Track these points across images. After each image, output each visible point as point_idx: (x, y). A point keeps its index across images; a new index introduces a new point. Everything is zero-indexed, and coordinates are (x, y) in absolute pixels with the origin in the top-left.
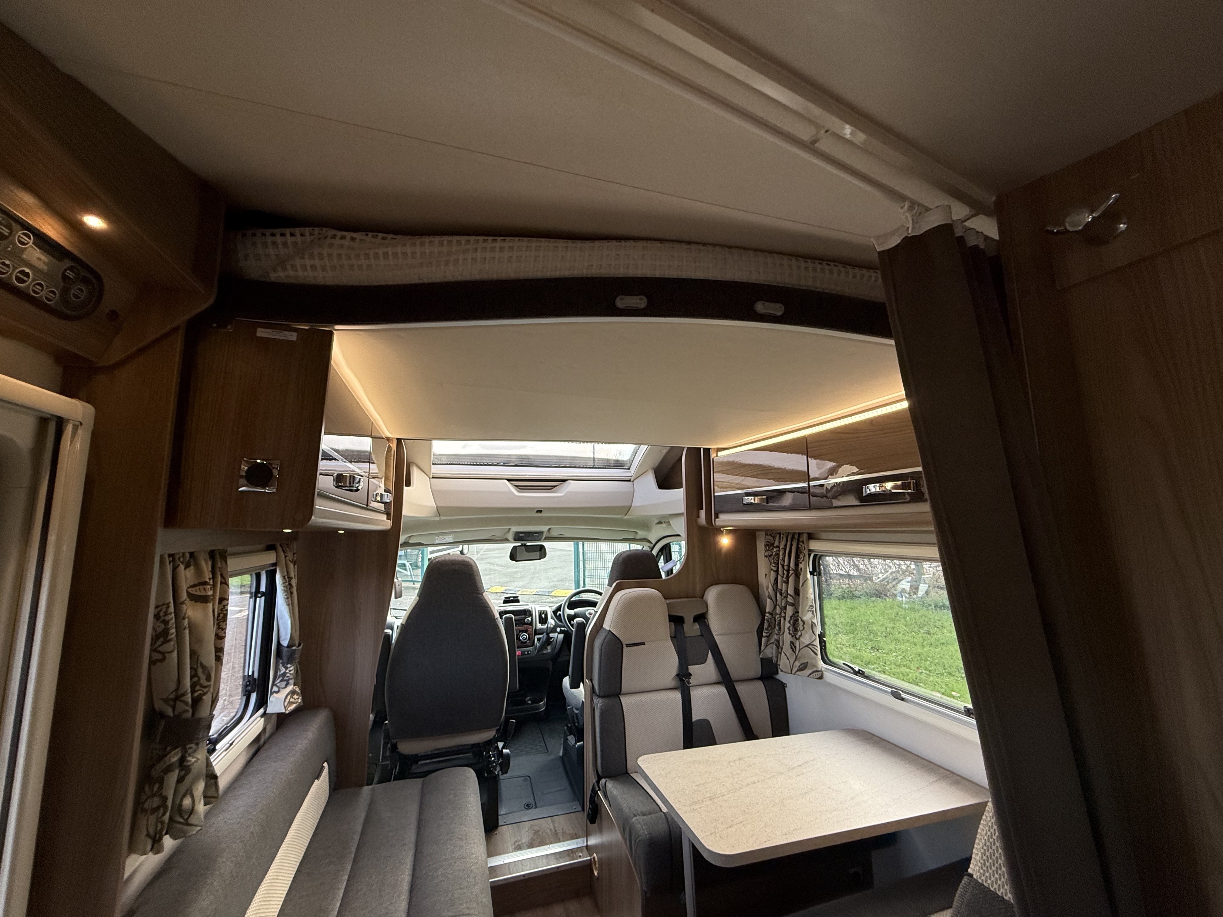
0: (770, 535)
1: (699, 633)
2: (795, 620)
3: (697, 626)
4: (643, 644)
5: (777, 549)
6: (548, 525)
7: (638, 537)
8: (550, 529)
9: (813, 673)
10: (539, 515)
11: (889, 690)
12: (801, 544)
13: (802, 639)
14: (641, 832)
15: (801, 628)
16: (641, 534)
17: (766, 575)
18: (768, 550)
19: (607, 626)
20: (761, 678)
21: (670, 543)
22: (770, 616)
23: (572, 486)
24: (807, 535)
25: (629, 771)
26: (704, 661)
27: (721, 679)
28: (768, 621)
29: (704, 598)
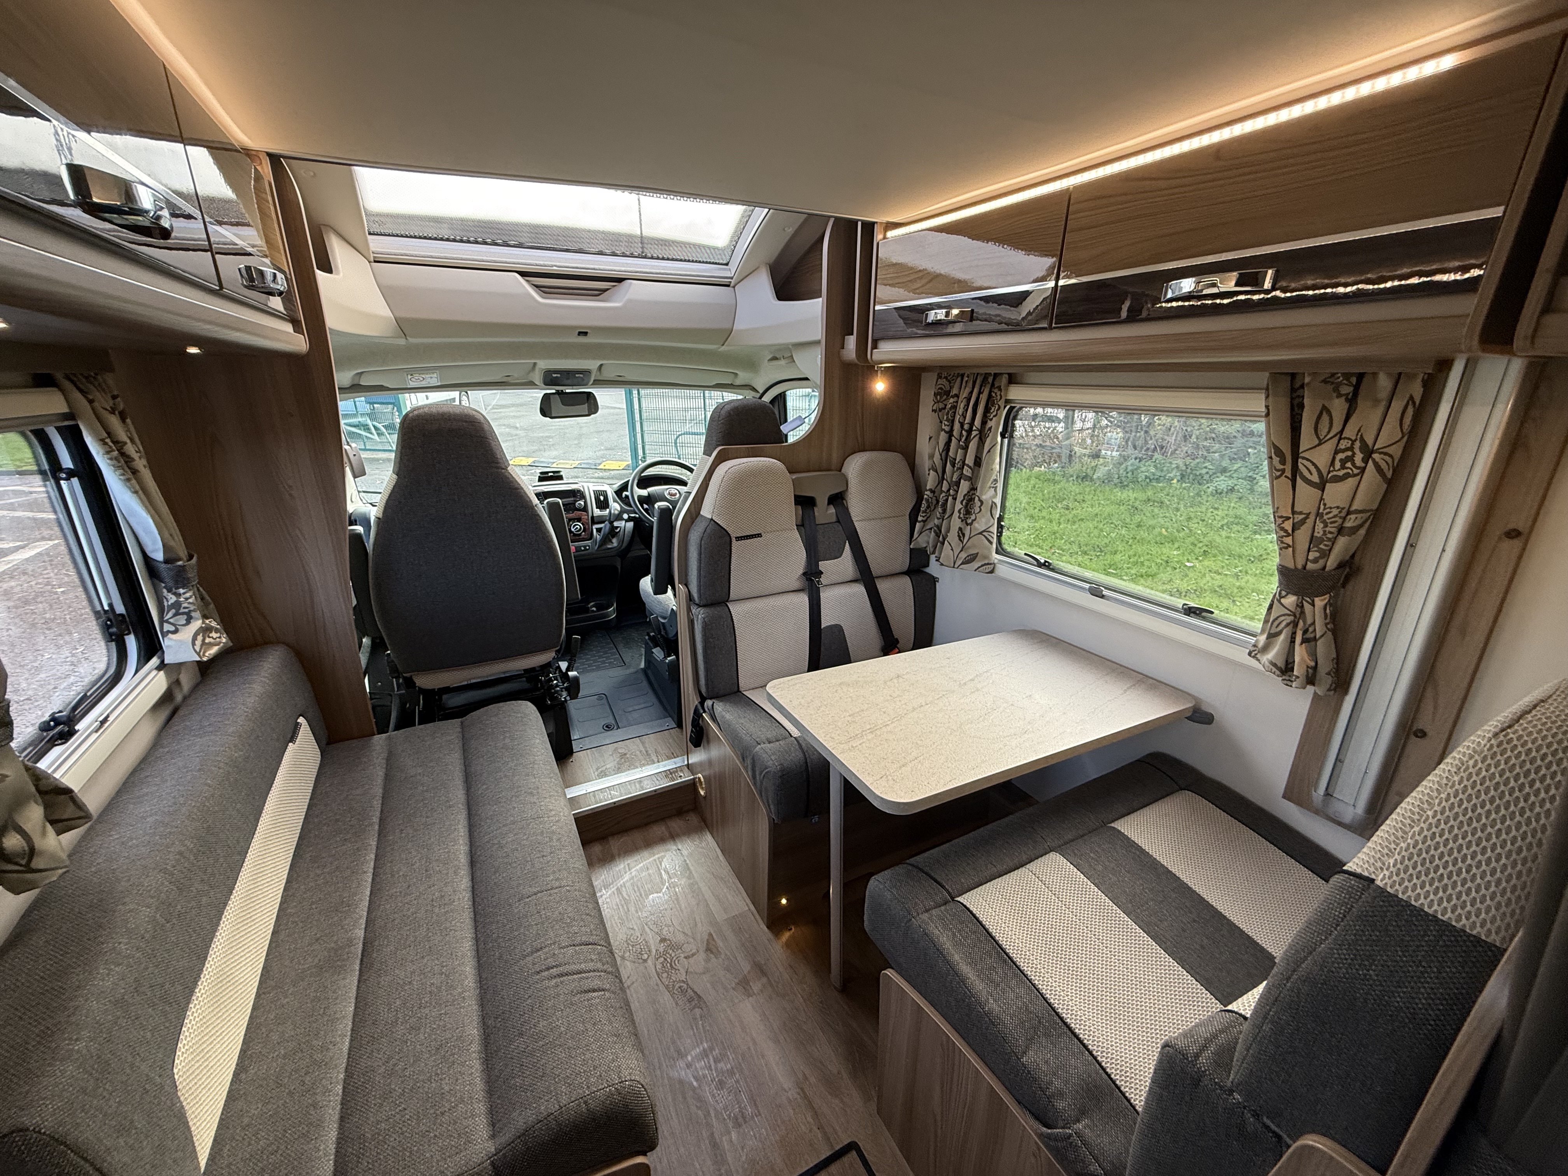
0: (946, 378)
1: (834, 519)
2: (969, 499)
3: (832, 510)
4: (759, 535)
5: (956, 399)
6: (599, 358)
7: (738, 382)
8: (601, 365)
9: (982, 566)
10: (582, 340)
11: (1087, 586)
13: (976, 524)
14: (770, 763)
15: (977, 510)
16: (743, 377)
17: (930, 438)
18: (938, 402)
19: (706, 511)
20: (907, 573)
21: (784, 392)
22: (931, 495)
23: (635, 290)
24: (1007, 376)
25: (741, 689)
26: (838, 555)
27: (859, 576)
28: (927, 501)
29: (843, 471)
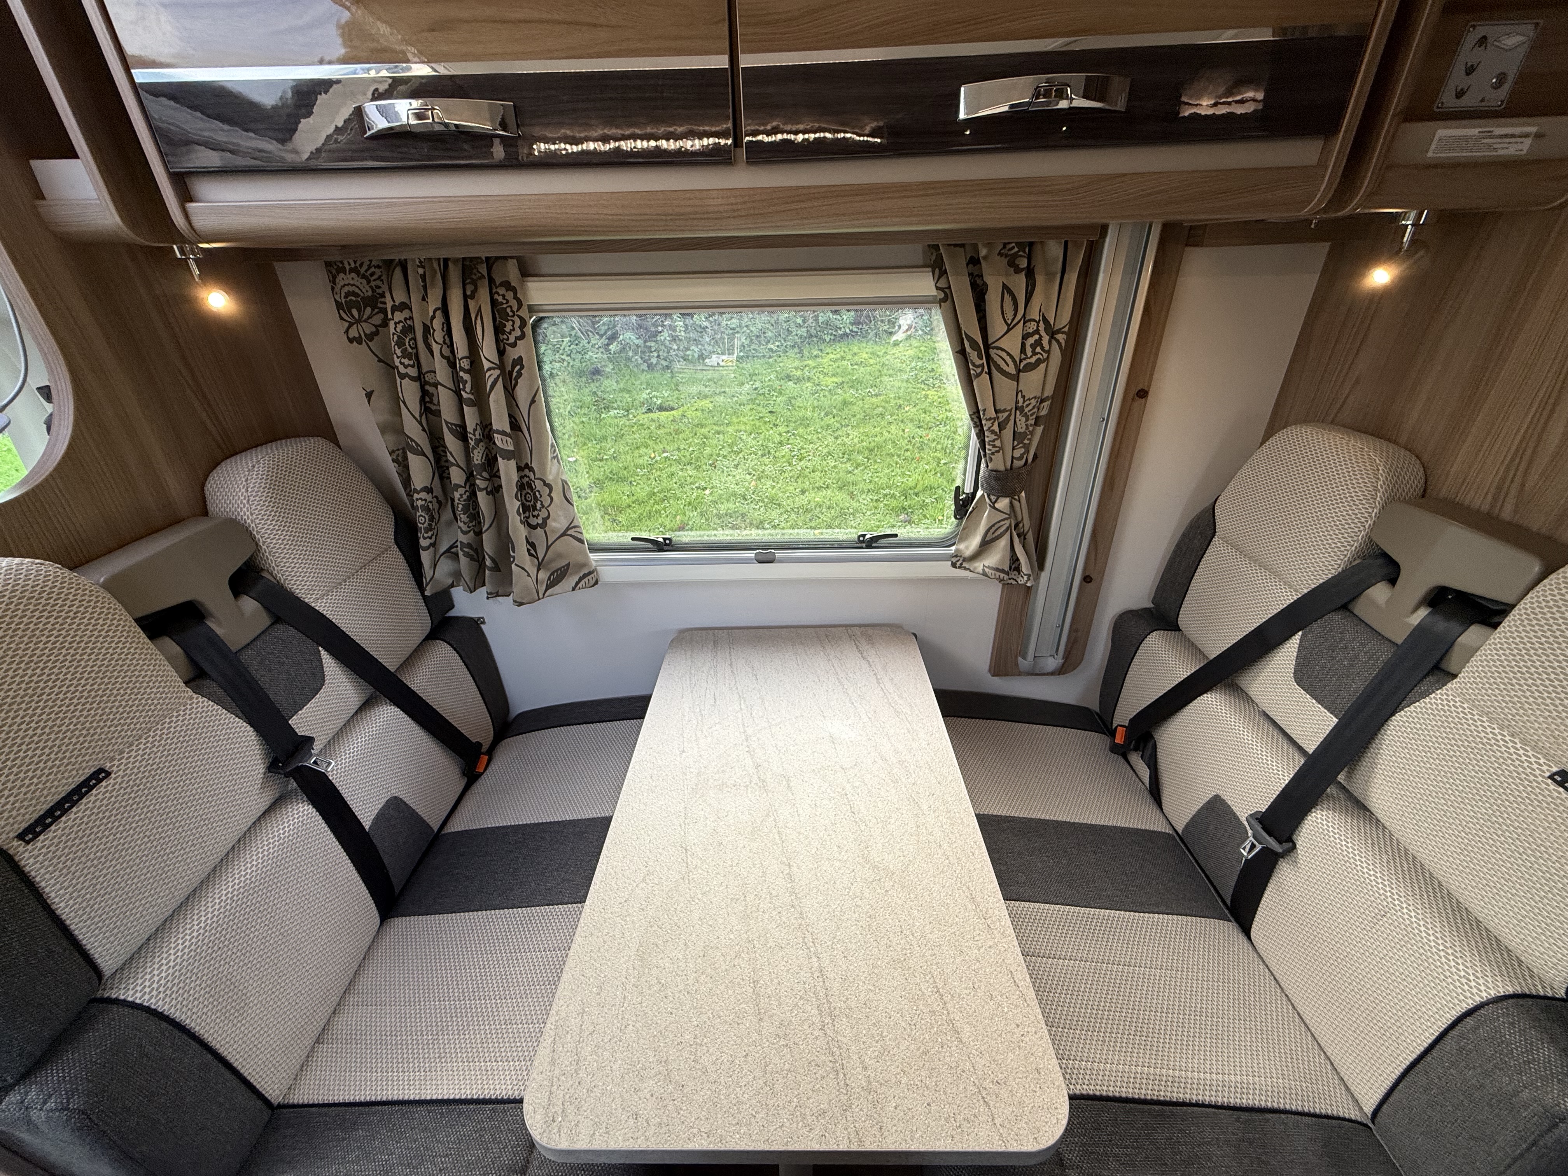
0: (354, 270)
1: (265, 620)
3: (249, 604)
5: (406, 313)
9: (580, 580)
11: (751, 554)
12: (502, 291)
17: (369, 395)
20: (434, 635)
24: (515, 261)
26: (317, 681)
28: (426, 509)
29: (211, 508)
